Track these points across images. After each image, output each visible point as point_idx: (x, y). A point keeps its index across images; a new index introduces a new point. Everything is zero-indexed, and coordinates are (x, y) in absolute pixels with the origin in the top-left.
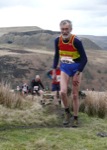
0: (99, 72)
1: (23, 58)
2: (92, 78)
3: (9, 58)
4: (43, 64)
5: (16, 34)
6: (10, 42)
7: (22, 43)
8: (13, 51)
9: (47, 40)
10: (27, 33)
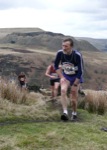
0: (96, 72)
1: (25, 57)
2: (90, 78)
3: (12, 57)
4: (44, 64)
5: (19, 35)
6: (13, 42)
7: (25, 43)
8: (16, 51)
9: (48, 41)
10: (29, 34)
